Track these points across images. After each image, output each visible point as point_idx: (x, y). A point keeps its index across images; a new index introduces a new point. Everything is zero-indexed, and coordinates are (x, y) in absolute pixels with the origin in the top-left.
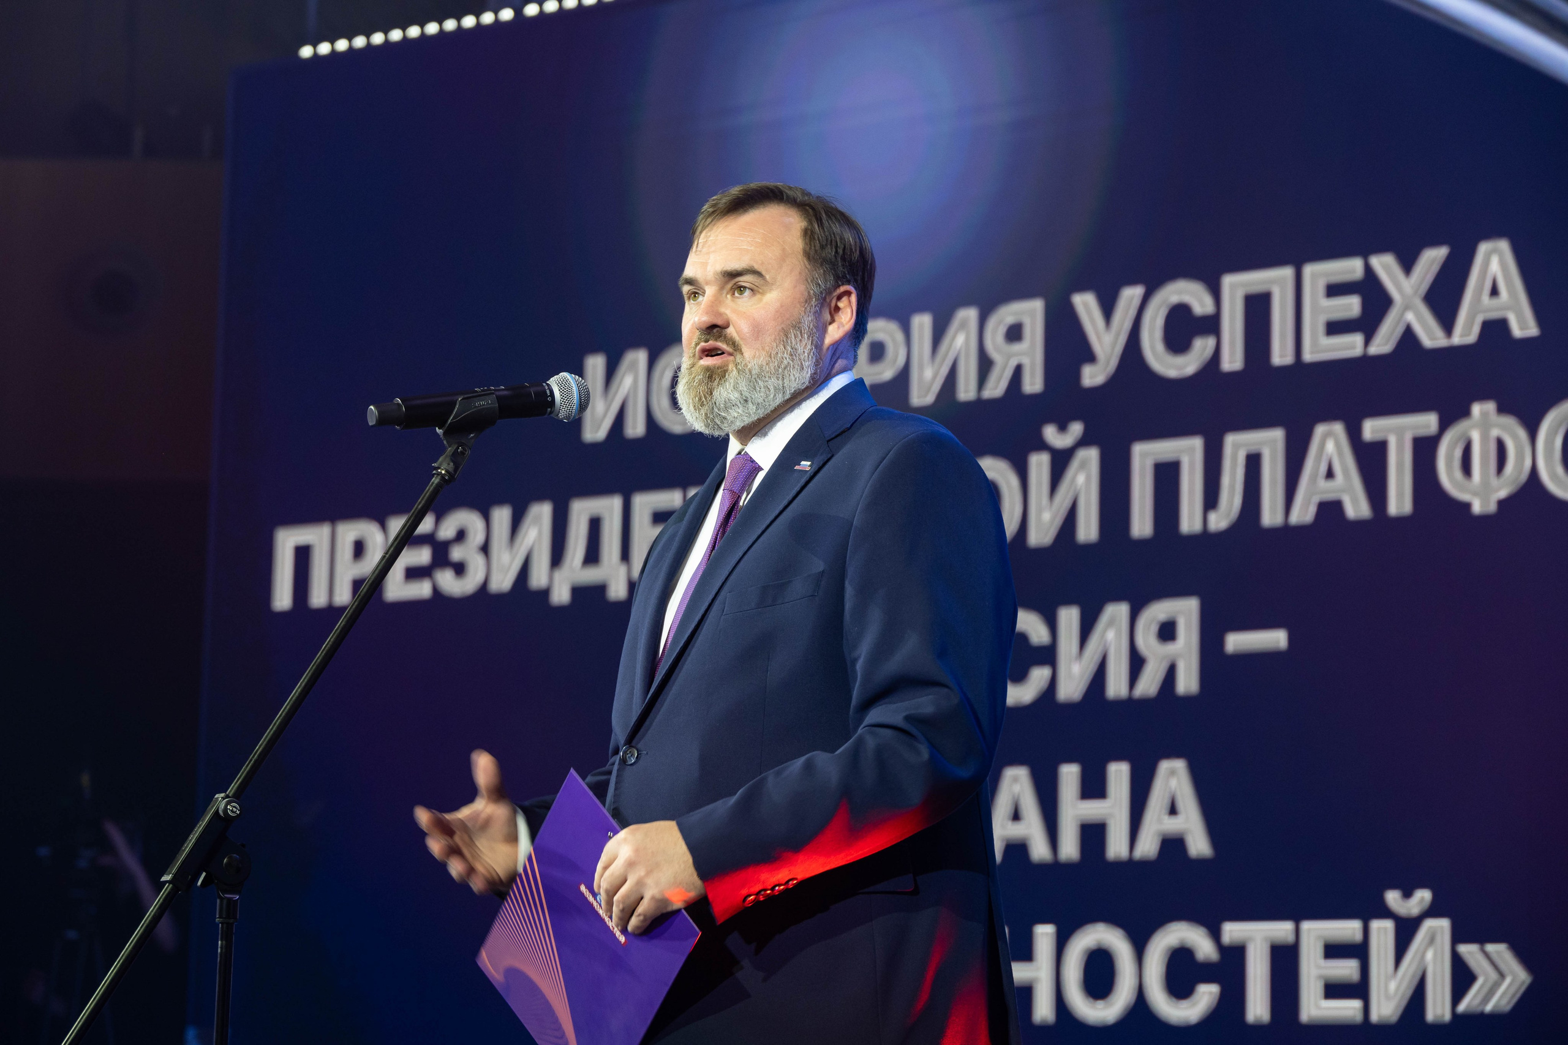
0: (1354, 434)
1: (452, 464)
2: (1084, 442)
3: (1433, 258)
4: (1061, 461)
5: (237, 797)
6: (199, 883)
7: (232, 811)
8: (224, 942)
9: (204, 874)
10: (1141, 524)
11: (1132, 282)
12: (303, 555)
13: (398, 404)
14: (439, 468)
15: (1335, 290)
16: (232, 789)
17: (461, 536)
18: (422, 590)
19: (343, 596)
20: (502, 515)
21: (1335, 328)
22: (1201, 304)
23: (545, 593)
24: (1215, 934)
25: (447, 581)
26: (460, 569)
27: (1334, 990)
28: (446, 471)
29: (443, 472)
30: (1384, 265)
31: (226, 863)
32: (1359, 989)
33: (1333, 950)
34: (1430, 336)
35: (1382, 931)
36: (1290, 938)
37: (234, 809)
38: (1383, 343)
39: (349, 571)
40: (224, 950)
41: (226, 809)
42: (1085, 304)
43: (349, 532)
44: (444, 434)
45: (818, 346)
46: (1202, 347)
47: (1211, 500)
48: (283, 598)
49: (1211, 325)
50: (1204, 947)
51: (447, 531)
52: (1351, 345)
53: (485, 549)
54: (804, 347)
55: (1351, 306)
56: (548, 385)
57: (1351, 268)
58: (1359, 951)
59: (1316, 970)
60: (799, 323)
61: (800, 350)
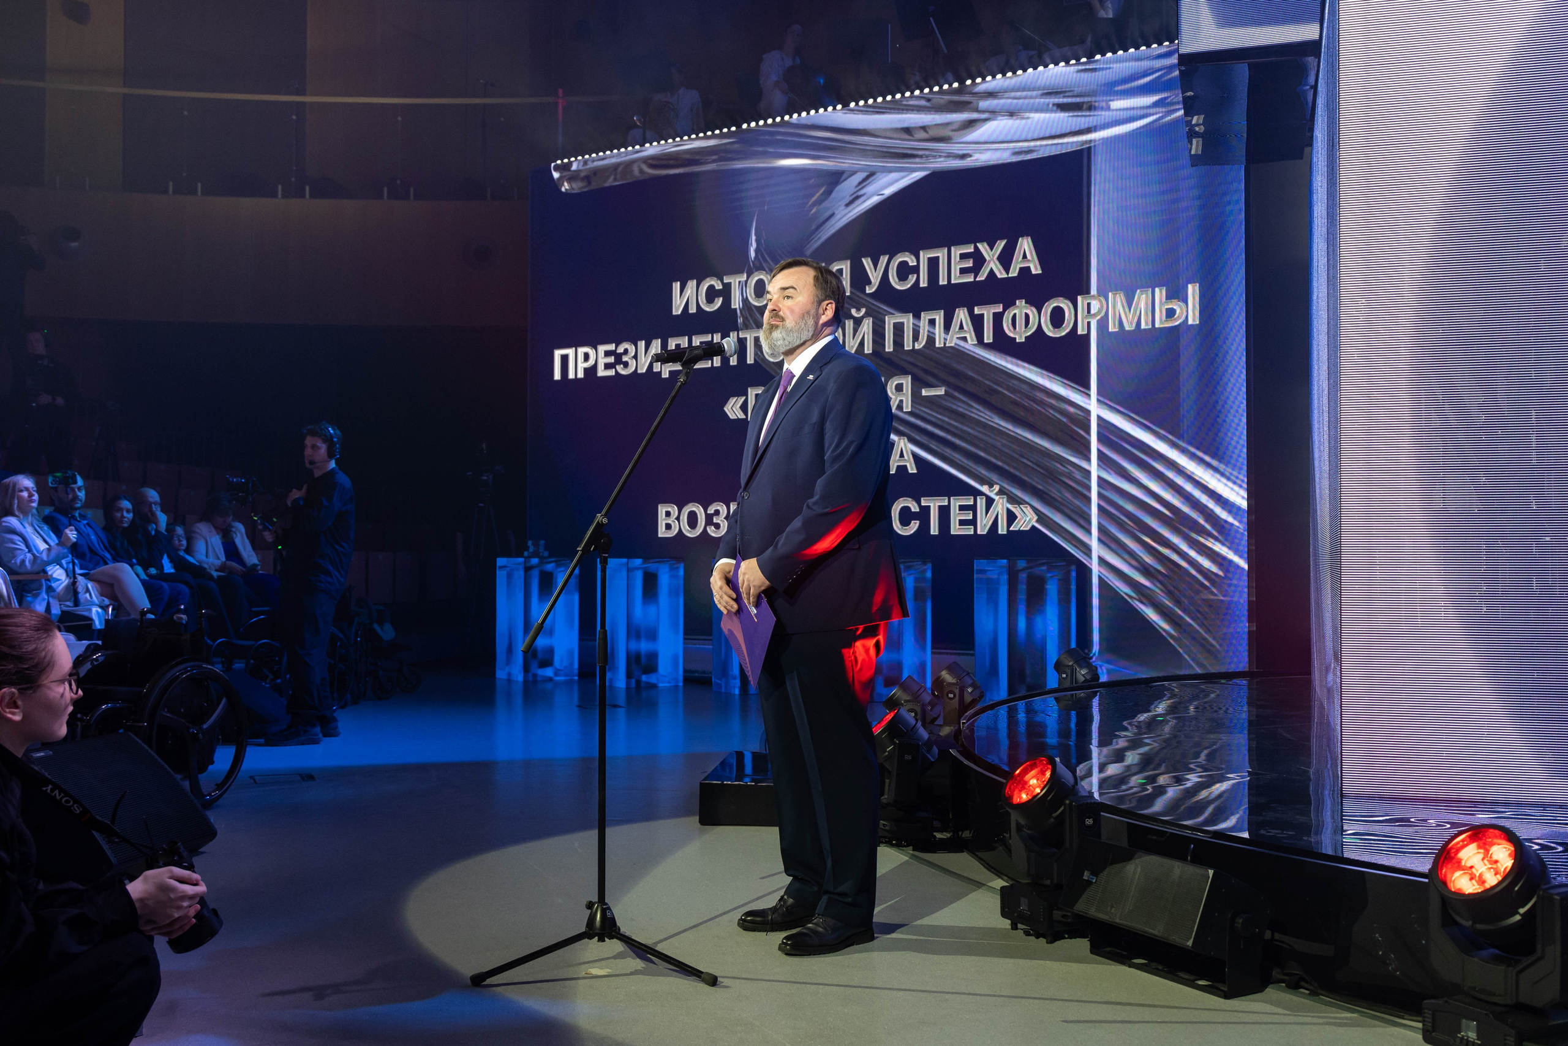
0: (971, 313)
2: (867, 315)
3: (1001, 245)
4: (858, 322)
7: (604, 521)
10: (889, 347)
11: (884, 254)
12: (565, 359)
15: (963, 257)
17: (626, 351)
18: (611, 373)
19: (581, 375)
20: (642, 344)
21: (963, 271)
22: (912, 262)
23: (660, 373)
24: (919, 503)
25: (620, 369)
26: (626, 365)
27: (962, 523)
30: (983, 247)
32: (973, 522)
33: (962, 508)
34: (1001, 274)
35: (981, 503)
36: (946, 504)
38: (982, 277)
39: (582, 365)
42: (867, 263)
43: (582, 350)
45: (816, 323)
46: (912, 279)
47: (916, 338)
48: (557, 376)
49: (916, 270)
50: (914, 508)
51: (621, 350)
52: (970, 278)
53: (635, 357)
54: (811, 322)
55: (969, 264)
57: (970, 249)
58: (973, 508)
59: (956, 516)
60: (808, 313)
61: (809, 323)
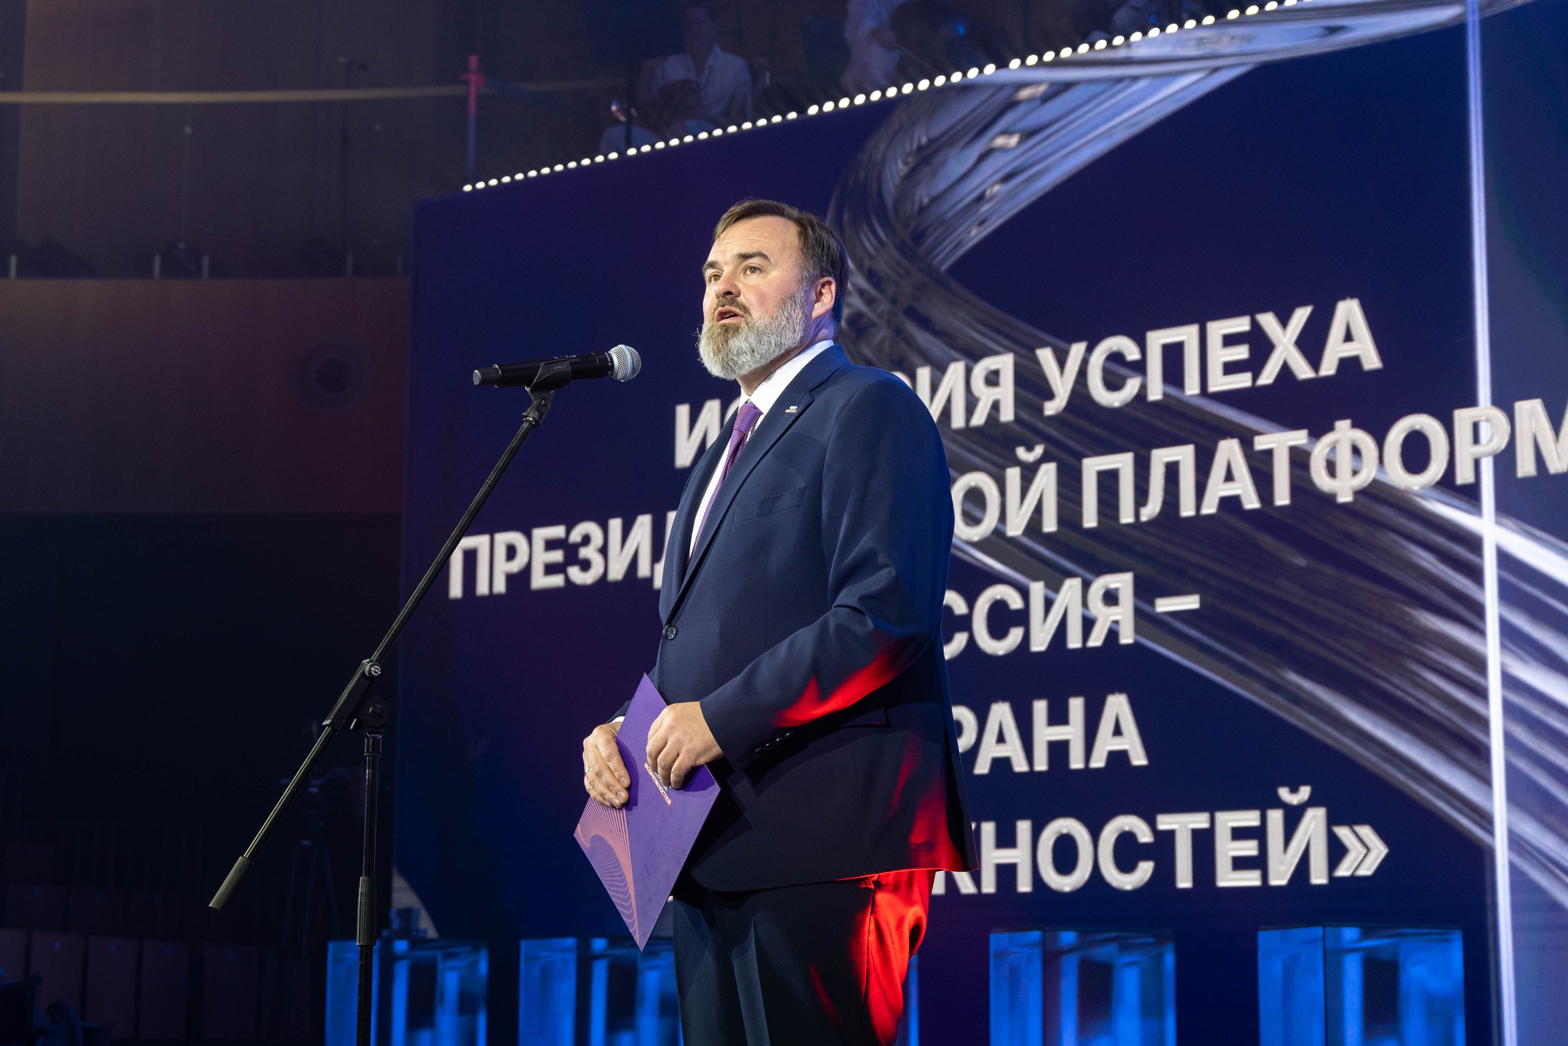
0: (1247, 444)
1: (537, 413)
2: (1045, 458)
3: (1301, 315)
4: (1029, 473)
5: (379, 662)
6: (352, 727)
7: (375, 672)
8: (371, 770)
9: (355, 720)
10: (1090, 520)
11: (1078, 340)
12: (470, 557)
13: (497, 368)
14: (528, 416)
15: (1230, 340)
16: (375, 656)
17: (586, 540)
18: (556, 581)
19: (500, 587)
20: (615, 525)
21: (1231, 368)
22: (1132, 353)
23: (650, 580)
24: (1152, 823)
25: (576, 574)
26: (585, 565)
27: (1240, 864)
28: (533, 419)
29: (531, 419)
30: (1268, 321)
31: (371, 712)
32: (1259, 862)
33: (1239, 834)
34: (1303, 371)
35: (1275, 817)
36: (1205, 825)
37: (376, 670)
38: (1268, 377)
39: (504, 567)
40: (370, 776)
41: (370, 670)
42: (1046, 356)
43: (503, 538)
44: (531, 390)
45: (807, 316)
46: (1132, 386)
47: (1141, 495)
48: (456, 590)
49: (1140, 367)
50: (1144, 833)
51: (575, 536)
52: (1243, 381)
53: (604, 551)
54: (798, 315)
55: (1241, 352)
56: (609, 354)
57: (1241, 325)
58: (1259, 834)
59: (1227, 849)
60: (792, 297)
61: (794, 316)
